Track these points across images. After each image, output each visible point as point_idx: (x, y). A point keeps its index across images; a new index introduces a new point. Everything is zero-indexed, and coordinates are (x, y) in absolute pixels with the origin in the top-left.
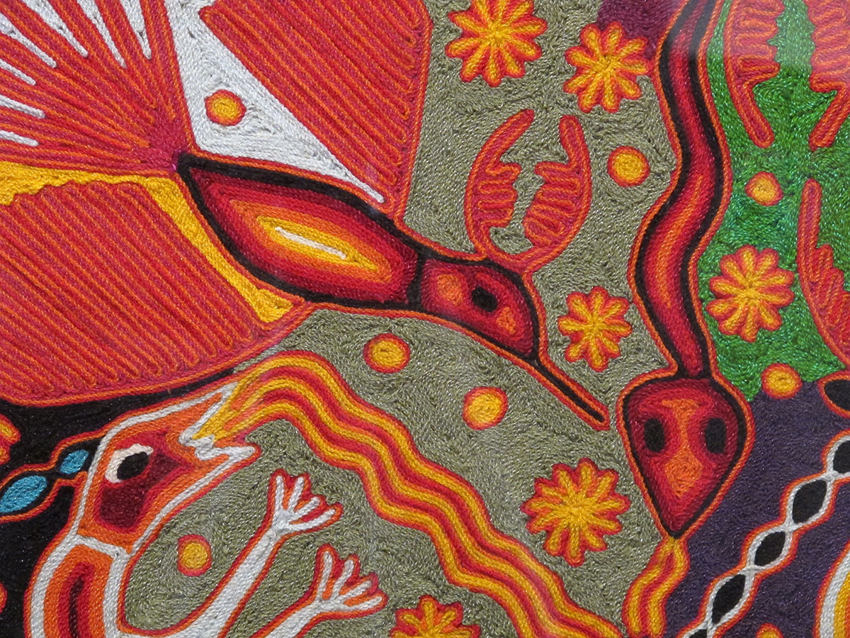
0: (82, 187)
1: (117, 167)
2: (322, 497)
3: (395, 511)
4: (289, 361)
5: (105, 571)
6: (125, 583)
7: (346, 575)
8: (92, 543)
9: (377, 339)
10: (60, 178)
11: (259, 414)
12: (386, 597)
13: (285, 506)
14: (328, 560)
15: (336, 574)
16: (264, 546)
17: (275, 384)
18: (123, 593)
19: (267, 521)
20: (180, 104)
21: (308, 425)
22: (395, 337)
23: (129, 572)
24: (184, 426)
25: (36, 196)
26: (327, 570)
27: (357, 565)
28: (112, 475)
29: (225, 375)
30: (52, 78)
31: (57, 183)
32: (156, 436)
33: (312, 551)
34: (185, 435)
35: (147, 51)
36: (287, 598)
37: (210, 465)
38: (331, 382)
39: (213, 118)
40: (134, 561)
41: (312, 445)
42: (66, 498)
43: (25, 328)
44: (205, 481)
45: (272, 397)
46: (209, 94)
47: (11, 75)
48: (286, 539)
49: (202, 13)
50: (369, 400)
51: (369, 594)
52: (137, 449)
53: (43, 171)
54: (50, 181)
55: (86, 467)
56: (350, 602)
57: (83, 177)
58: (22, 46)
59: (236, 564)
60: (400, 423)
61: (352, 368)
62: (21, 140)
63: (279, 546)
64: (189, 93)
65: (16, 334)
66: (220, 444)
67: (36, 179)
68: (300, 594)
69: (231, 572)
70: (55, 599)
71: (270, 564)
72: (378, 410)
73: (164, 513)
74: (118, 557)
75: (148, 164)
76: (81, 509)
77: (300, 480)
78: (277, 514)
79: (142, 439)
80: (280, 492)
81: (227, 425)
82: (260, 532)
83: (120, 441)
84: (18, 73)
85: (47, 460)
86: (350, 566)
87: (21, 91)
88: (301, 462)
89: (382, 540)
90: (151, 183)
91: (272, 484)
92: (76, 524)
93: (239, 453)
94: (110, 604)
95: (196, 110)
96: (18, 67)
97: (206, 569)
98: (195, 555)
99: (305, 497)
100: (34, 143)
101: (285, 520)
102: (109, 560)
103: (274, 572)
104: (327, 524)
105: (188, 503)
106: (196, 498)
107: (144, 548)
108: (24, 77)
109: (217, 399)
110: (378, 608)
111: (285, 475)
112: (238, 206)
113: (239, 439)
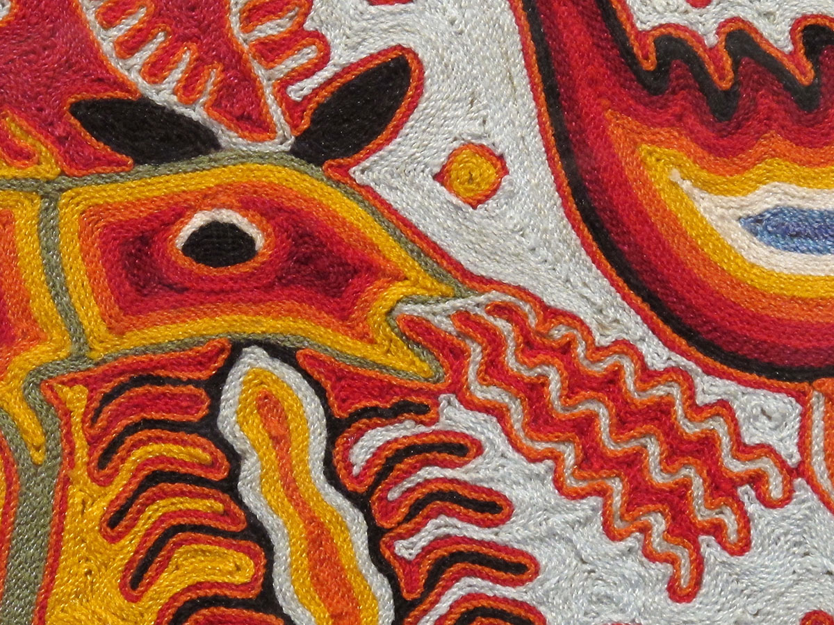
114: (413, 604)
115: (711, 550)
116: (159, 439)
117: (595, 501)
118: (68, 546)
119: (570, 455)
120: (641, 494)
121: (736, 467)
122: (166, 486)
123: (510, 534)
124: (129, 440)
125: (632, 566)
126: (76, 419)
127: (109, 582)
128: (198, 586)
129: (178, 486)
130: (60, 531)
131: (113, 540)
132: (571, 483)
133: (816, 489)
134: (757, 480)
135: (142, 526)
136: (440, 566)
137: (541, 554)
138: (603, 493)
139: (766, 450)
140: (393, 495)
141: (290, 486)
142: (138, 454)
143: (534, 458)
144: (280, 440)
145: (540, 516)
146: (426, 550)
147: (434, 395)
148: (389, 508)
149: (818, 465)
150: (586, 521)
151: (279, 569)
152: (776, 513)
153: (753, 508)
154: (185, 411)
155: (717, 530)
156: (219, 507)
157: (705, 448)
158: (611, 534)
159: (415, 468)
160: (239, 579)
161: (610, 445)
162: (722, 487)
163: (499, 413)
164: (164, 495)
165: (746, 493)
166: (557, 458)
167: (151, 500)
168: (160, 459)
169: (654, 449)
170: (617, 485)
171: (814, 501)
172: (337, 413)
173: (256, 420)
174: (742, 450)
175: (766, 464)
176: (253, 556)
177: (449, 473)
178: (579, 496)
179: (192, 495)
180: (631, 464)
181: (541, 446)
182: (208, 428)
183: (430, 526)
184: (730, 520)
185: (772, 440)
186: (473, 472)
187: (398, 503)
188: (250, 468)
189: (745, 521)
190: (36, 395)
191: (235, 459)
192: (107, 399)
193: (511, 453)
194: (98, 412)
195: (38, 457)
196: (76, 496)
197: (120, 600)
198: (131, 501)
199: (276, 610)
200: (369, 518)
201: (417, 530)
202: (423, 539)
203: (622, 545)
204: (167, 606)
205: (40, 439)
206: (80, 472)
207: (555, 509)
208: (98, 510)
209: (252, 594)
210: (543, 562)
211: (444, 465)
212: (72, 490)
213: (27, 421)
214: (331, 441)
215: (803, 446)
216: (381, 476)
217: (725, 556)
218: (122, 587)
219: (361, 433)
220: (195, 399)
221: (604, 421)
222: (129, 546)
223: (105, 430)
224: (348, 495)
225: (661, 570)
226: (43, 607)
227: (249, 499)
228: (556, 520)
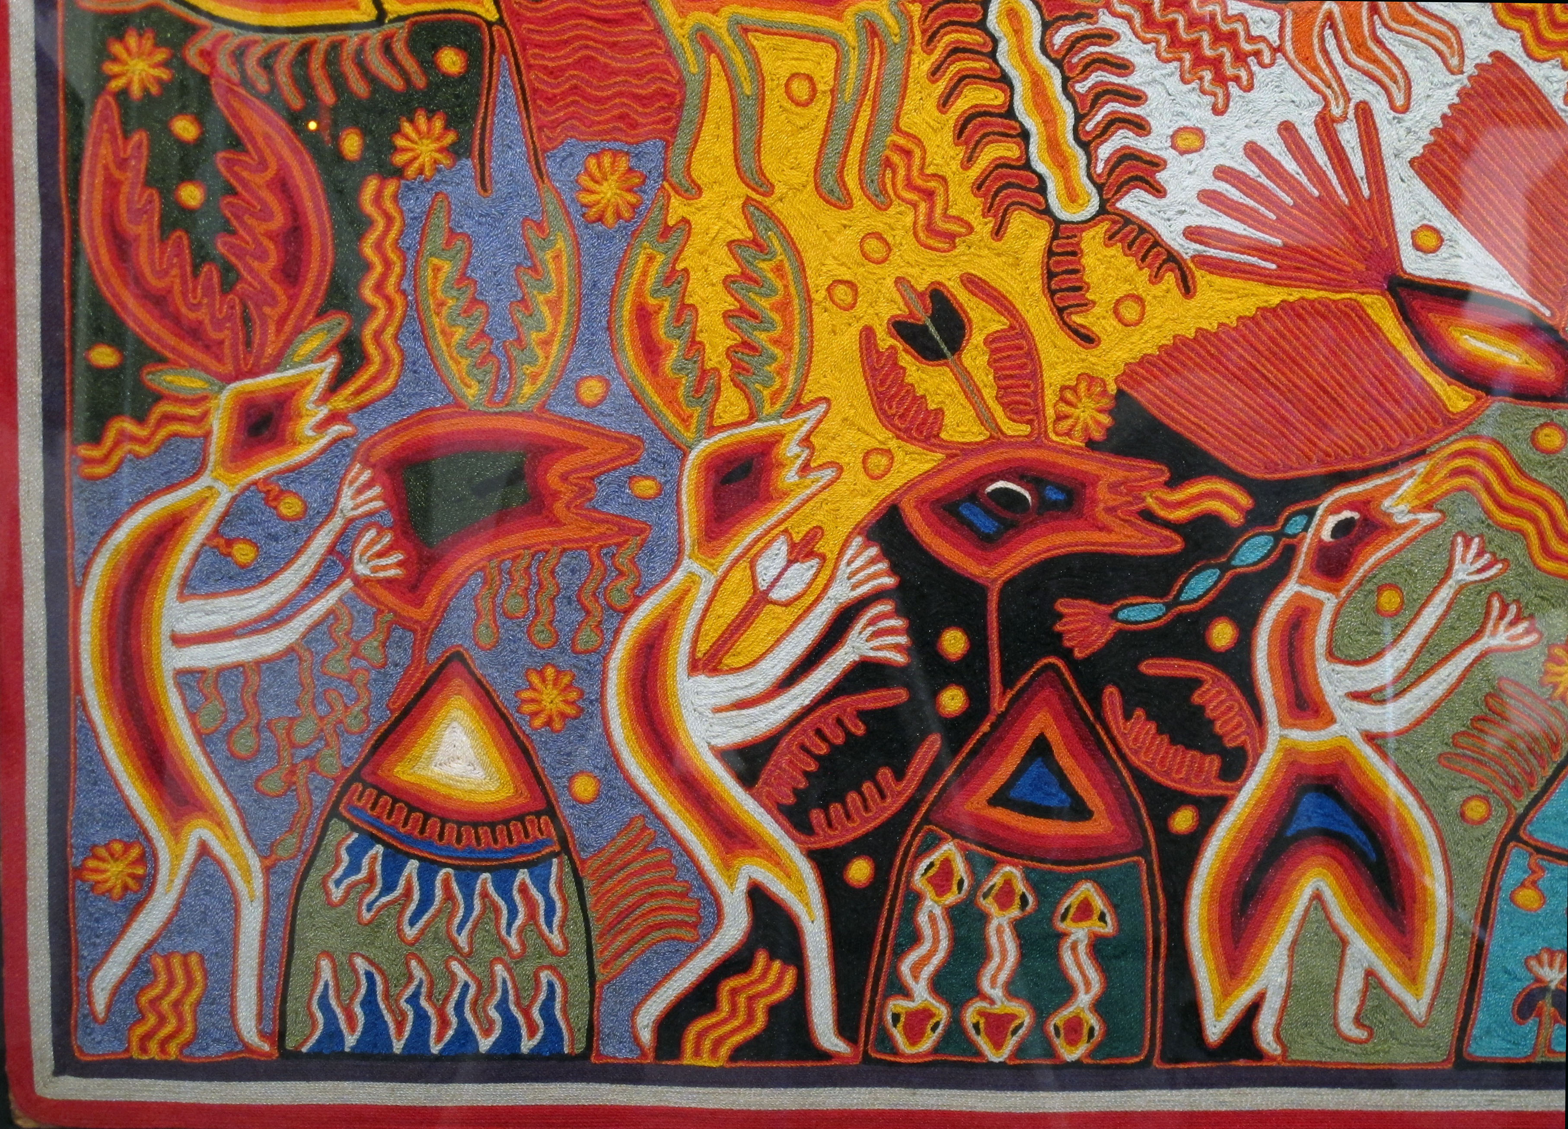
0: (1312, 302)
1: (1340, 287)
2: (1493, 554)
3: (1550, 565)
4: (1471, 444)
5: (1319, 612)
6: (1334, 622)
7: (1510, 617)
8: (1308, 590)
9: (1542, 426)
10: (1294, 295)
11: (1445, 487)
12: (1541, 634)
13: (1463, 560)
14: (1496, 604)
15: (1501, 617)
16: (1445, 593)
17: (1459, 462)
18: (1331, 630)
19: (1448, 572)
20: (1392, 237)
21: (1484, 496)
22: (1556, 425)
23: (1337, 614)
24: (1386, 495)
25: (1273, 310)
26: (1495, 613)
27: (1519, 609)
28: (1326, 535)
29: (1420, 454)
30: (1289, 214)
31: (1291, 299)
32: (1362, 504)
33: (1484, 595)
34: (1387, 503)
35: (1366, 192)
36: (1463, 635)
37: (1404, 527)
38: (1503, 461)
39: (1417, 247)
40: (1341, 605)
41: (1487, 512)
42: (1289, 553)
43: (1262, 416)
44: (1400, 541)
45: (1457, 472)
46: (1415, 228)
47: (1256, 211)
48: (1462, 587)
49: (1412, 162)
50: (1534, 475)
51: (1527, 632)
52: (1347, 514)
53: (1280, 289)
54: (1285, 297)
55: (1306, 529)
56: (1512, 638)
57: (1312, 294)
58: (1266, 188)
59: (1423, 606)
60: (1557, 494)
61: (1522, 449)
62: (1263, 264)
63: (1458, 593)
64: (1399, 226)
65: (1254, 422)
66: (1413, 511)
67: (1275, 296)
68: (1473, 632)
69: (1418, 614)
70: (1278, 635)
71: (1449, 607)
72: (1541, 484)
73: (1367, 566)
74: (1329, 601)
75: (1364, 284)
76: (1301, 562)
77: (1477, 540)
78: (1456, 567)
79: (1352, 506)
80: (1459, 549)
81: (1418, 496)
82: (1442, 582)
83: (1335, 509)
84: (1262, 209)
85: (1274, 523)
86: (1513, 609)
87: (1264, 224)
88: (1477, 525)
89: (1540, 588)
90: (1366, 299)
91: (1453, 544)
92: (1295, 575)
93: (1427, 518)
94: (1321, 640)
95: (1404, 240)
96: (1262, 204)
97: (1397, 613)
98: (1389, 600)
99: (1480, 554)
100: (1274, 266)
101: (1463, 573)
102: (1321, 603)
103: (1453, 614)
104: (1496, 575)
105: (1387, 558)
106: (1393, 554)
107: (1349, 594)
108: (1267, 213)
109: (1412, 474)
110: (1534, 644)
111: (1464, 536)
112: (1435, 318)
113: (1428, 507)
114: (1085, 116)
115: (1233, 88)
116: (957, 31)
117: (1176, 64)
118: (911, 85)
119: (1164, 40)
120: (1200, 61)
121: (1247, 47)
122: (961, 55)
123: (1133, 81)
124: (942, 31)
125: (1194, 97)
126: (916, 20)
127: (931, 105)
128: (976, 106)
129: (967, 55)
130: (907, 77)
131: (934, 82)
132: (1164, 54)
133: (1287, 58)
134: (1257, 54)
135: (948, 75)
136: (1098, 97)
137: (1148, 91)
138: (1180, 60)
139: (1263, 39)
140: (1075, 60)
141: (1023, 55)
142: (947, 39)
143: (1146, 42)
144: (1018, 32)
145: (1148, 71)
146: (1091, 88)
147: (1097, 9)
148: (1072, 67)
149: (1289, 47)
150: (1171, 75)
151: (1017, 98)
152: (1267, 71)
153: (1255, 68)
154: (971, 16)
155: (1237, 79)
156: (987, 66)
157: (1232, 36)
158: (1184, 81)
159: (1086, 46)
160: (997, 102)
161: (1184, 36)
162: (1240, 58)
163: (1128, 18)
164: (959, 60)
165: (1252, 60)
166: (1157, 42)
167: (953, 62)
168: (958, 41)
169: (1206, 38)
170: (1187, 56)
171: (1286, 64)
172: (1048, 18)
173: (1006, 21)
174: (1250, 39)
175: (1262, 46)
176: (1004, 91)
177: (1103, 49)
178: (1168, 61)
179: (974, 60)
180: (1195, 45)
181: (1149, 36)
182: (982, 25)
183: (1093, 76)
184: (1243, 74)
185: (1266, 33)
186: (1114, 49)
187: (1077, 64)
188: (1003, 46)
189: (1251, 75)
190: (895, 8)
191: (995, 41)
192: (931, 10)
193: (1134, 38)
194: (927, 17)
195: (897, 40)
196: (915, 59)
197: (937, 113)
198: (943, 63)
199: (1015, 118)
200: (1062, 72)
201: (1086, 78)
202: (1089, 83)
203: (1190, 86)
204: (960, 116)
205: (897, 31)
206: (917, 48)
207: (1156, 68)
208: (926, 67)
209: (1003, 111)
210: (1149, 94)
211: (1100, 45)
212: (913, 57)
213: (891, 22)
214: (1044, 33)
215: (1281, 37)
216: (1070, 50)
217: (1241, 93)
218: (938, 106)
219: (1059, 28)
220: (975, 10)
221: (1181, 24)
222: (942, 85)
223: (931, 26)
224: (1052, 60)
225: (1209, 99)
226: (898, 117)
227: (1002, 62)
228: (1157, 74)
